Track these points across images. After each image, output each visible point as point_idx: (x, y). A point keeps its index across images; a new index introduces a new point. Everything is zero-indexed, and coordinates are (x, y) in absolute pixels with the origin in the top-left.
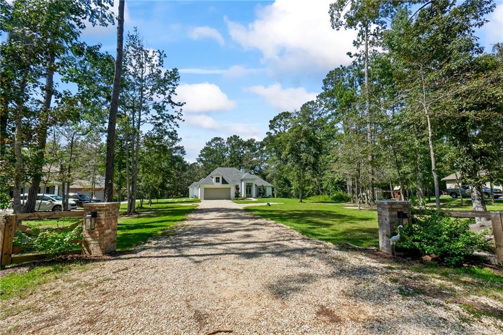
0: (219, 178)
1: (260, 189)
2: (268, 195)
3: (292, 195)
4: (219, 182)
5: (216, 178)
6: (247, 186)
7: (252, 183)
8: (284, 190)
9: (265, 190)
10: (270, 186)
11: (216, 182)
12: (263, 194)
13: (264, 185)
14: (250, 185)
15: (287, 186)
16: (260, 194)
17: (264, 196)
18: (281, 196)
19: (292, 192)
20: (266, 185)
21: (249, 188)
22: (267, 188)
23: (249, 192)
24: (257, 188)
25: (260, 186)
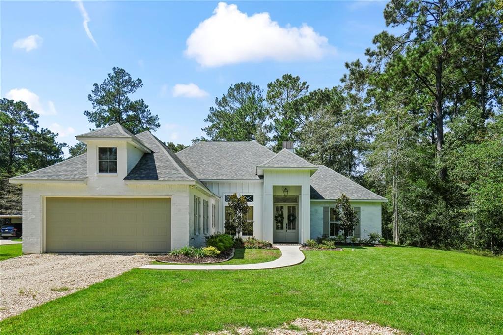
0: (113, 151)
1: (334, 212)
2: (364, 237)
3: (462, 239)
4: (114, 170)
5: (102, 151)
6: (276, 199)
7: (299, 188)
8: (429, 217)
9: (352, 216)
10: (374, 203)
11: (101, 170)
12: (348, 230)
13: (351, 198)
14: (291, 194)
15: (442, 204)
16: (335, 230)
17: (349, 239)
18: (417, 239)
19: (464, 225)
20: (360, 199)
21: (288, 207)
22: (362, 208)
23: (288, 222)
24: (322, 208)
25: (335, 201)
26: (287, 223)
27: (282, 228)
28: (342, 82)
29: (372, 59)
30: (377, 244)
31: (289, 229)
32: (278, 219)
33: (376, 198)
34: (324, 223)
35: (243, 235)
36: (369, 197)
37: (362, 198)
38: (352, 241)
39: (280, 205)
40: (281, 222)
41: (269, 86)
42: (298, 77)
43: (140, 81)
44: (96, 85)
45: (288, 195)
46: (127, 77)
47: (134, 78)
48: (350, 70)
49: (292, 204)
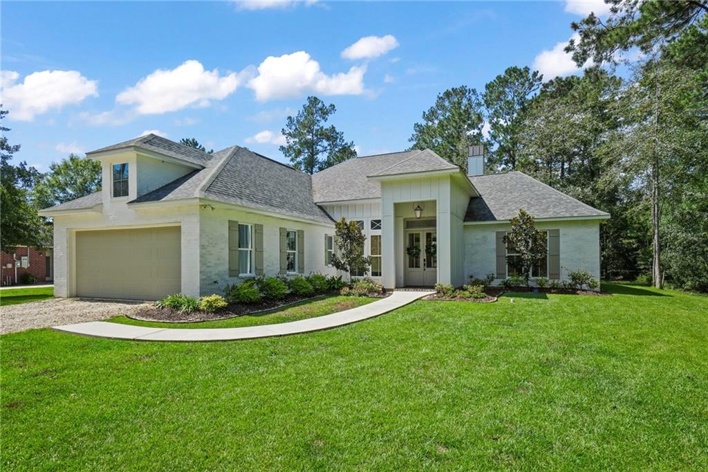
0: (125, 169)
4: (126, 192)
5: (118, 170)
6: (407, 224)
7: (436, 203)
11: (115, 193)
13: (537, 216)
14: (426, 214)
16: (511, 267)
17: (533, 282)
20: (559, 216)
21: (427, 234)
22: (563, 231)
23: (427, 257)
24: (495, 234)
25: (509, 222)
26: (425, 258)
27: (418, 266)
28: (567, 52)
29: (617, 6)
30: (584, 290)
31: (427, 267)
32: (412, 251)
33: (588, 214)
34: (497, 256)
35: (372, 275)
36: (576, 211)
37: (562, 214)
38: (539, 284)
39: (414, 231)
40: (417, 255)
41: (487, 87)
42: (526, 67)
43: (333, 106)
44: (290, 118)
45: (423, 216)
46: (320, 105)
47: (327, 105)
48: (581, 32)
49: (429, 230)
